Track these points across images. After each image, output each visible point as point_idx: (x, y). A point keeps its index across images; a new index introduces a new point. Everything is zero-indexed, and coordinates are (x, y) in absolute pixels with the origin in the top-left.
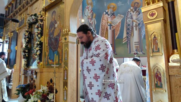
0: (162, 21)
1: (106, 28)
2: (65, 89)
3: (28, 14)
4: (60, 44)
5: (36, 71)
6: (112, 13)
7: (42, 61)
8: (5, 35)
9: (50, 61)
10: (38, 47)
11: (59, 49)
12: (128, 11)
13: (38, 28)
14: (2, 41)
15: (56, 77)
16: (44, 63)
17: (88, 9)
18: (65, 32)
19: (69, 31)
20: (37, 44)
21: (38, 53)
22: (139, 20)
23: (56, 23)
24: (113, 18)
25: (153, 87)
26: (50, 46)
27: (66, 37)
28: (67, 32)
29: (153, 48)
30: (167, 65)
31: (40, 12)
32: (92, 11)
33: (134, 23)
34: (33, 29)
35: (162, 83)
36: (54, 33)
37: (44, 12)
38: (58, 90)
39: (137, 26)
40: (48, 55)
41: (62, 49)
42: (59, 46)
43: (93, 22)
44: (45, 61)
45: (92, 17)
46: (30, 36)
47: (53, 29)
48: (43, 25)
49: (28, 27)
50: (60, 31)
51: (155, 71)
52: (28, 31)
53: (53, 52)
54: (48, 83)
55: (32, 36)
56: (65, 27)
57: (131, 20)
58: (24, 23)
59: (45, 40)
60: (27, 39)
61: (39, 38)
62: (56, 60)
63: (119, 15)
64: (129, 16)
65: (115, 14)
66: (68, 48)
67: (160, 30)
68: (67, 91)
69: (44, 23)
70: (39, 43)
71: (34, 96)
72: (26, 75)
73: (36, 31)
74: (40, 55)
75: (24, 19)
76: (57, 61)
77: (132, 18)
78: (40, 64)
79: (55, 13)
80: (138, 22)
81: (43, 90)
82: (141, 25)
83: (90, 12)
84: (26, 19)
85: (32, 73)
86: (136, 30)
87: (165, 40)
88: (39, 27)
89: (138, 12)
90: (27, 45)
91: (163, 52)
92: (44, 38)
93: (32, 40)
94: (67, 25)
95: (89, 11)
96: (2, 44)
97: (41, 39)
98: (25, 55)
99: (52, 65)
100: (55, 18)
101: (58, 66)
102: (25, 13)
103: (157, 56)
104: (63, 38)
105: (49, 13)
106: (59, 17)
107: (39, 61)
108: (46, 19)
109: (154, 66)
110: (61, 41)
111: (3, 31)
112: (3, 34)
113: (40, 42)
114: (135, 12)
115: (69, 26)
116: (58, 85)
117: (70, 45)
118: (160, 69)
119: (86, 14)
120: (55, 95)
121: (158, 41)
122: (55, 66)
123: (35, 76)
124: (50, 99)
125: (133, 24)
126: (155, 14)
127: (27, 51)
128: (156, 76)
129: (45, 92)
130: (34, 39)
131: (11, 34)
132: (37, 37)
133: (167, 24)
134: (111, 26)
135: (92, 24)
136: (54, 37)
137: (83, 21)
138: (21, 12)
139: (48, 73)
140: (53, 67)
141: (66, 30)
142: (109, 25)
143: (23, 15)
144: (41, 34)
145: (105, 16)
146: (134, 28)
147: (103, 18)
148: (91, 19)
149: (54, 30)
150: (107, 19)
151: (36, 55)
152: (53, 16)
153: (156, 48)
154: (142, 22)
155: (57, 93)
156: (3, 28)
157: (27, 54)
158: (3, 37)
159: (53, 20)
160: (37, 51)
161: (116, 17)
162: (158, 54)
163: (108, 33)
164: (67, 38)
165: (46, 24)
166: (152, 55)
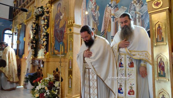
0: (168, 10)
1: (109, 20)
2: (70, 77)
3: (35, 7)
4: (65, 36)
5: (43, 61)
6: (115, 6)
7: (48, 52)
8: (14, 28)
9: (56, 52)
10: (45, 38)
11: (64, 40)
12: (132, 3)
13: (44, 20)
14: (11, 33)
15: (62, 66)
16: (50, 53)
17: (92, 2)
18: (70, 24)
19: (74, 23)
20: (44, 35)
21: (45, 43)
22: (142, 12)
23: (61, 15)
24: (116, 10)
25: (156, 76)
26: (55, 37)
27: (70, 28)
28: (72, 23)
29: (157, 38)
30: (171, 55)
31: (46, 4)
32: (95, 3)
33: (138, 15)
34: (40, 21)
35: (165, 72)
36: (59, 24)
37: (49, 4)
38: (63, 78)
39: (140, 18)
40: (54, 46)
41: (68, 40)
42: (64, 37)
43: (96, 14)
44: (52, 51)
45: (96, 9)
46: (37, 27)
47: (58, 20)
48: (49, 16)
49: (35, 19)
50: (65, 23)
51: (158, 60)
52: (35, 23)
53: (59, 42)
54: (54, 72)
55: (39, 28)
56: (70, 18)
57: (134, 12)
58: (31, 15)
59: (51, 31)
60: (35, 31)
61: (46, 29)
62: (61, 50)
63: (122, 7)
64: (133, 8)
65: (118, 6)
66: (73, 39)
67: (165, 20)
68: (71, 79)
69: (49, 15)
70: (45, 34)
71: (42, 84)
72: (34, 64)
73: (42, 23)
74: (47, 46)
75: (31, 11)
76: (63, 51)
77: (135, 10)
78: (47, 54)
79: (60, 5)
80: (141, 14)
81: (49, 78)
82: (144, 17)
83: (94, 5)
84: (33, 11)
85: (39, 62)
86: (139, 22)
87: (169, 30)
88: (46, 19)
89: (142, 4)
90: (35, 37)
91: (167, 42)
92: (50, 29)
93: (39, 32)
94: (72, 16)
95: (92, 3)
96: (11, 35)
97: (47, 30)
98: (33, 45)
99: (58, 55)
100: (60, 10)
101: (64, 55)
102: (32, 5)
103: (161, 46)
104: (68, 29)
105: (55, 6)
106: (64, 9)
107: (45, 51)
108: (51, 11)
109: (157, 56)
110: (66, 32)
111: (12, 24)
112: (12, 26)
113: (47, 33)
114: (138, 4)
115: (74, 17)
116: (64, 74)
117: (74, 35)
118: (164, 59)
119: (90, 7)
120: (61, 83)
121: (163, 31)
122: (60, 56)
123: (42, 65)
124: (56, 86)
125: (136, 16)
126: (160, 3)
127: (34, 42)
128: (159, 65)
129: (52, 79)
130: (40, 31)
131: (20, 27)
132: (43, 29)
133: (172, 13)
134: (114, 18)
135: (96, 16)
136: (59, 28)
137: (87, 13)
138: (29, 4)
139: (54, 62)
140: (59, 57)
141: (70, 21)
142: (112, 17)
143: (31, 8)
144: (48, 25)
145: (108, 8)
146: (137, 20)
147: (106, 10)
148: (95, 11)
149: (59, 22)
150: (110, 11)
151: (43, 45)
152: (59, 8)
153: (160, 37)
154: (145, 14)
155: (63, 81)
156: (12, 21)
157: (34, 45)
158: (12, 30)
159: (58, 12)
160: (44, 41)
161: (120, 9)
162: (162, 43)
163: (111, 25)
164: (72, 29)
165: (52, 16)
166: (156, 45)
